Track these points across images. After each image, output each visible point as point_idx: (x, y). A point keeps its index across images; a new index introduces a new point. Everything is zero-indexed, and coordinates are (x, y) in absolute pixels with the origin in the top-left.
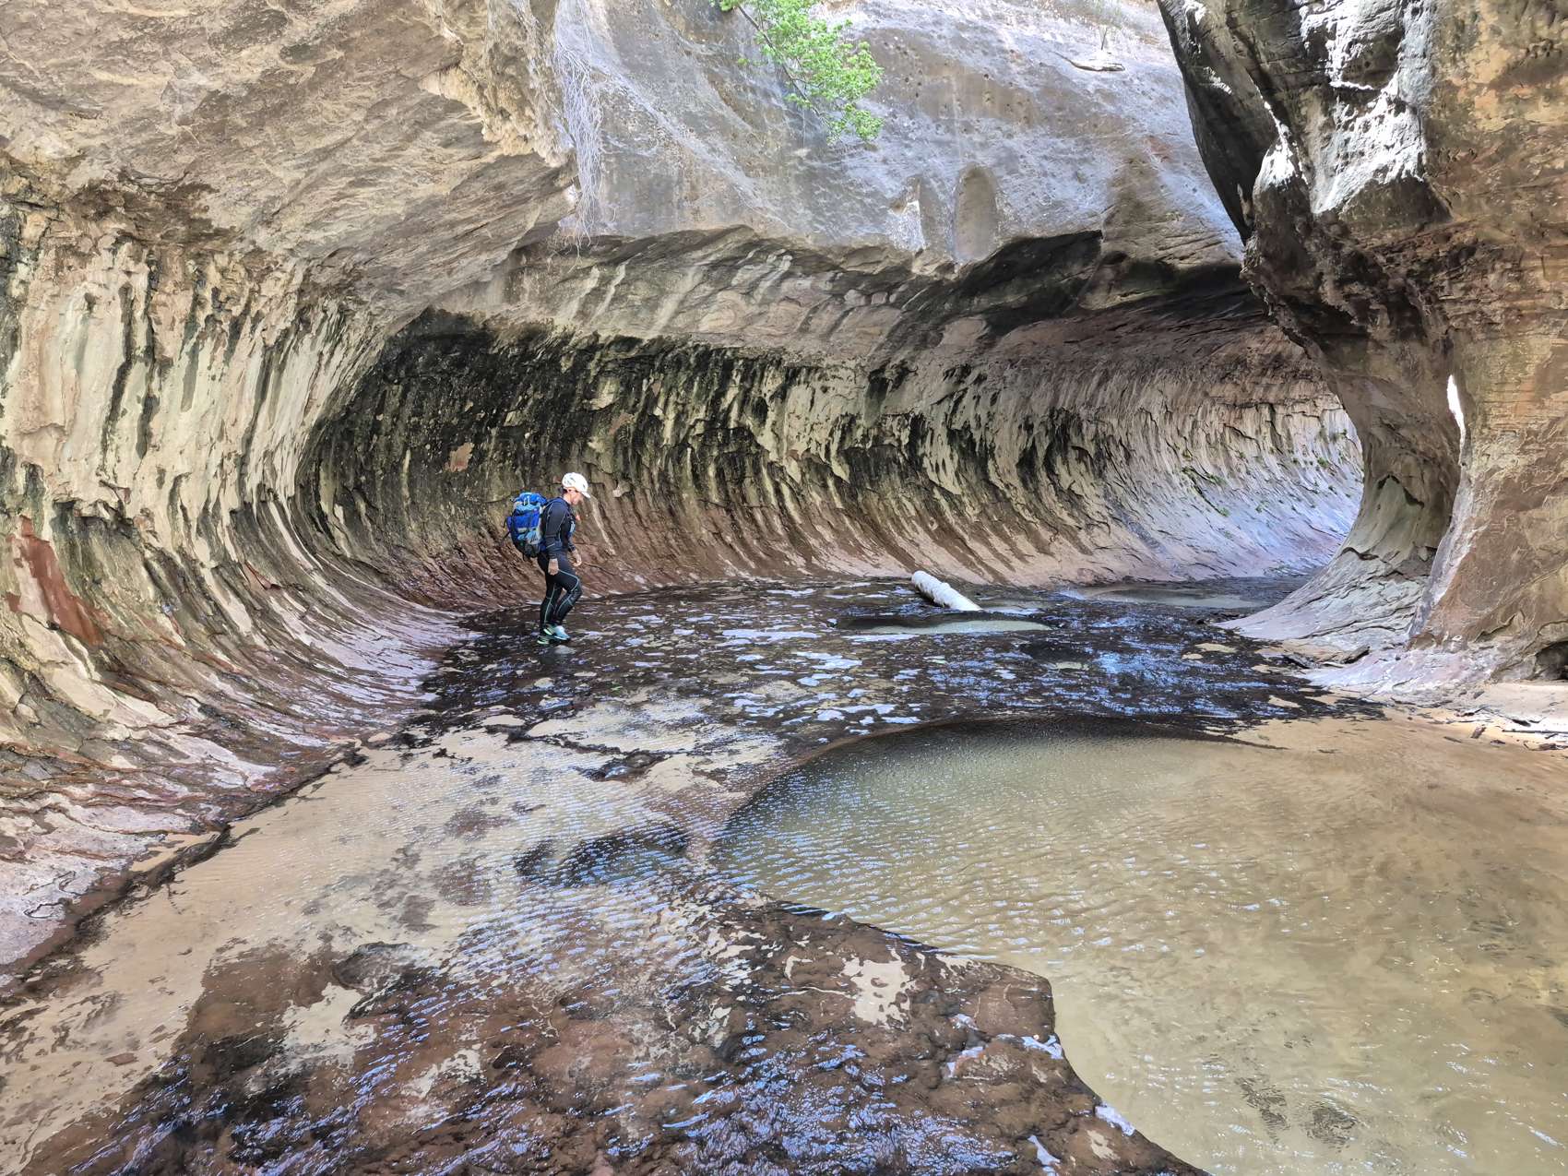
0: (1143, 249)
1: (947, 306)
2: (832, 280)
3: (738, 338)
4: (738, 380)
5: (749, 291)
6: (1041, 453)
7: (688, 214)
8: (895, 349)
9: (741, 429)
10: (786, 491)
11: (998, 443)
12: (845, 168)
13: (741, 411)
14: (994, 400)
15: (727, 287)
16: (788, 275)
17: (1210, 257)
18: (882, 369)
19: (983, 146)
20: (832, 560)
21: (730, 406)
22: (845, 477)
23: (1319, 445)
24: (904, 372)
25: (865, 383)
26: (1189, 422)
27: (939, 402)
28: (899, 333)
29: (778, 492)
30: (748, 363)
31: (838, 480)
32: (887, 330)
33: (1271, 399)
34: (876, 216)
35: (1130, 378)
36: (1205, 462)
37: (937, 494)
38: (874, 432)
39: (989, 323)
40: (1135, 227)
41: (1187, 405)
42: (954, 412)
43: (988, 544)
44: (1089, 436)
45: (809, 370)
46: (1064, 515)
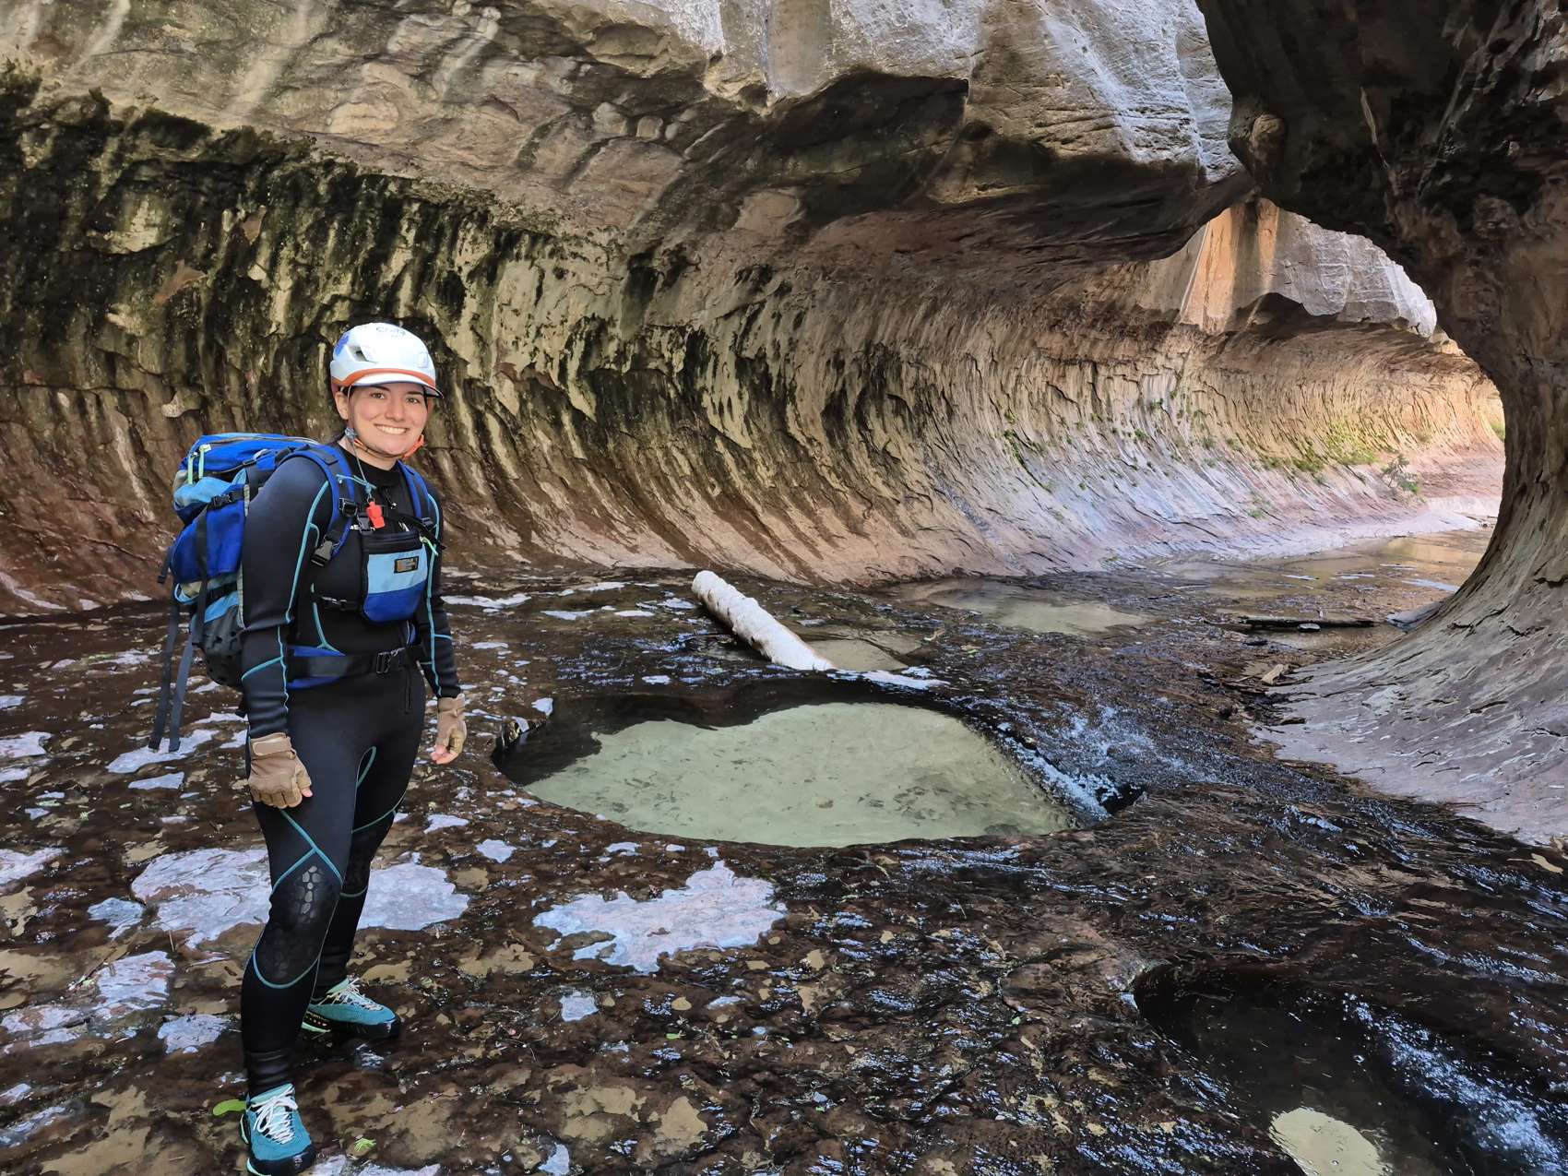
0: (1014, 123)
1: (750, 164)
2: (572, 77)
4: (411, 236)
5: (424, 75)
6: (852, 400)
8: (670, 223)
9: (417, 320)
10: (493, 426)
11: (800, 381)
13: (418, 292)
14: (798, 322)
15: (380, 55)
16: (492, 52)
17: (1098, 145)
18: (648, 254)
20: (565, 538)
21: (398, 280)
22: (588, 411)
23: (1136, 415)
24: (680, 264)
25: (623, 272)
26: (1014, 374)
27: (727, 316)
28: (677, 198)
29: (481, 427)
30: (430, 211)
31: (578, 416)
32: (659, 189)
33: (1096, 357)
35: (960, 313)
36: (1028, 426)
37: (720, 447)
38: (634, 349)
39: (805, 204)
40: (1007, 90)
41: (1013, 355)
42: (746, 332)
43: (787, 520)
44: (908, 384)
45: (535, 238)
46: (879, 483)
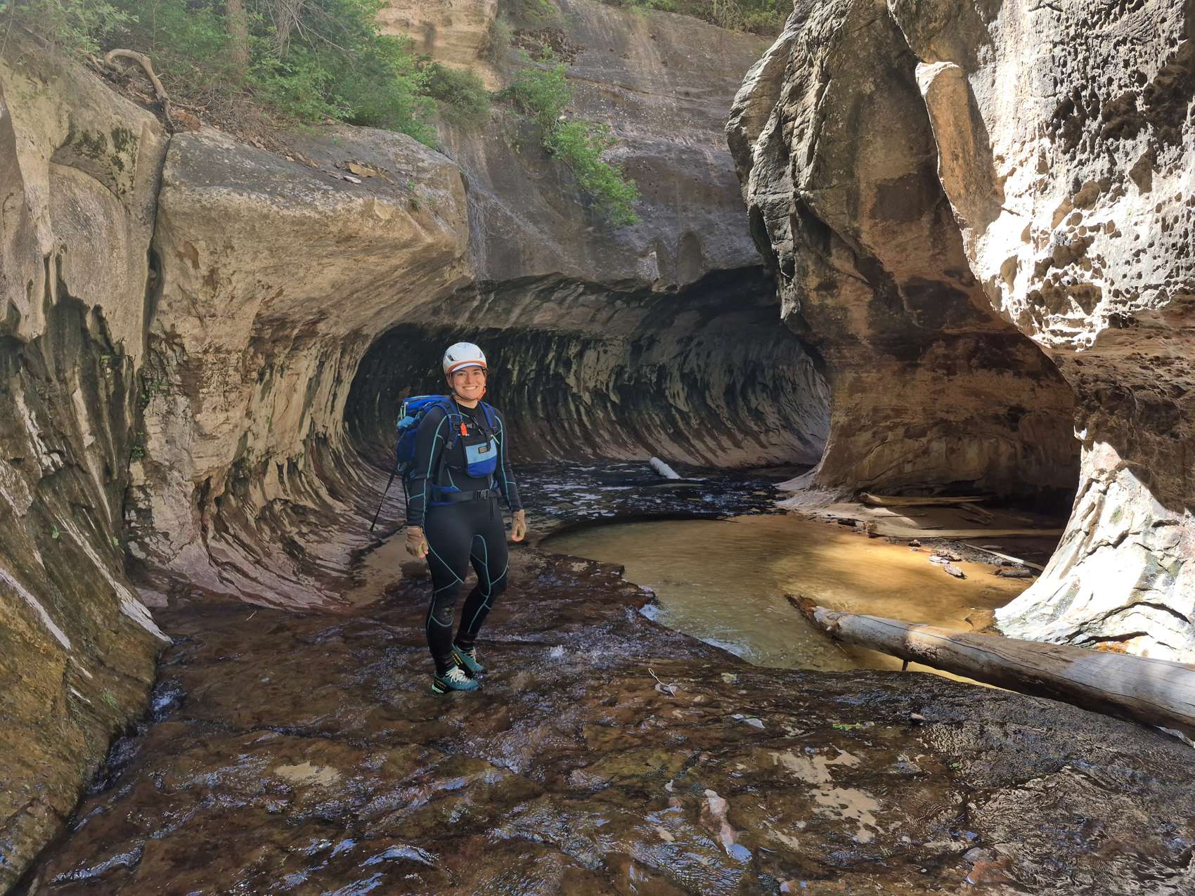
1: (675, 307)
2: (607, 296)
3: (555, 326)
4: (555, 347)
5: (561, 302)
6: (739, 387)
7: (528, 268)
8: (646, 329)
9: (557, 374)
10: (582, 410)
11: (711, 380)
12: (614, 237)
13: (556, 365)
14: (709, 355)
15: (549, 300)
16: (581, 295)
18: (639, 340)
19: (694, 219)
20: (608, 450)
21: (551, 361)
22: (617, 401)
24: (652, 341)
25: (629, 347)
27: (675, 357)
28: (648, 320)
29: (578, 411)
30: (561, 338)
31: (613, 403)
32: (640, 320)
34: (632, 263)
37: (674, 412)
38: (635, 375)
39: (702, 314)
42: (684, 363)
43: (704, 442)
44: (768, 377)
45: (596, 341)
